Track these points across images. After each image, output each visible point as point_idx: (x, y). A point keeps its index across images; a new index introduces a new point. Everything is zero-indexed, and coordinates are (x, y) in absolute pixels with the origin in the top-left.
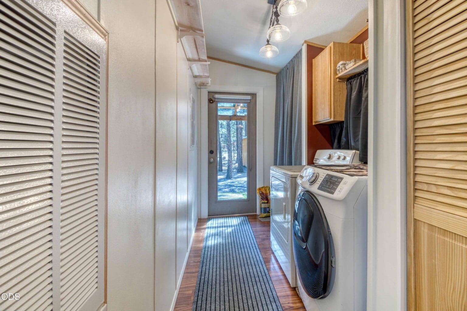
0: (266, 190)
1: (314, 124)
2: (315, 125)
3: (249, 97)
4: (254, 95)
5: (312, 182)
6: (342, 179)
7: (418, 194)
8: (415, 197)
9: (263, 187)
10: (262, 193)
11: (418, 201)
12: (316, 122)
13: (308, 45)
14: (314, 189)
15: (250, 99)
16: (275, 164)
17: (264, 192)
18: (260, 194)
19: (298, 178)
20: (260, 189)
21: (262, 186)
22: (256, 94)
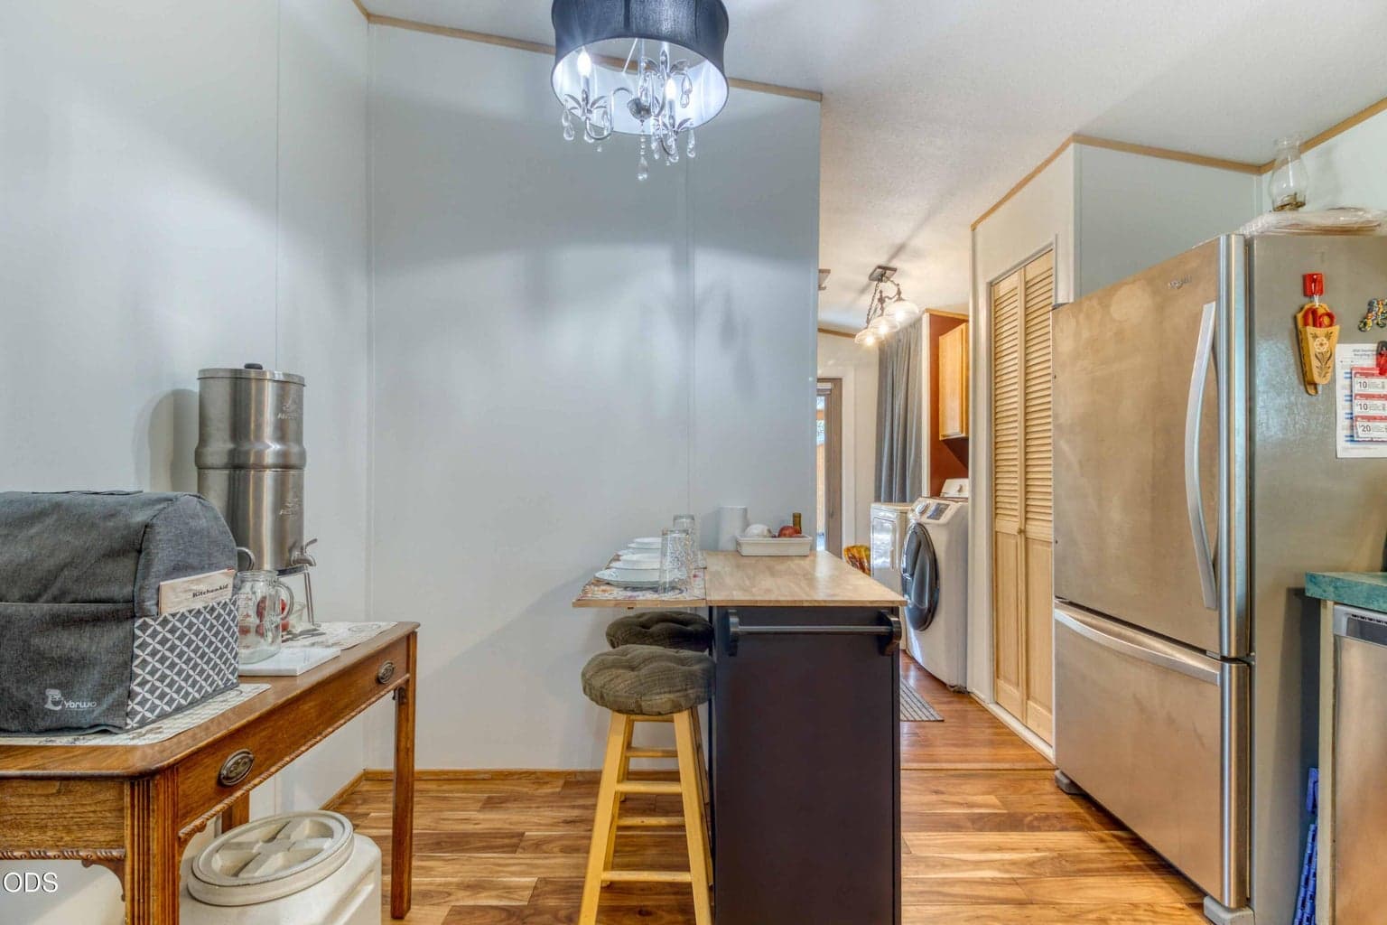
0: (859, 552)
1: (941, 438)
2: (944, 441)
3: (828, 386)
4: (837, 382)
5: (922, 513)
6: (948, 505)
7: (998, 511)
8: (996, 514)
9: (854, 547)
10: (854, 557)
11: (999, 517)
12: (944, 436)
13: (931, 315)
14: (924, 520)
15: (831, 390)
16: (878, 499)
17: (857, 555)
18: (849, 558)
19: (909, 512)
20: (848, 550)
21: (853, 545)
22: (841, 379)
